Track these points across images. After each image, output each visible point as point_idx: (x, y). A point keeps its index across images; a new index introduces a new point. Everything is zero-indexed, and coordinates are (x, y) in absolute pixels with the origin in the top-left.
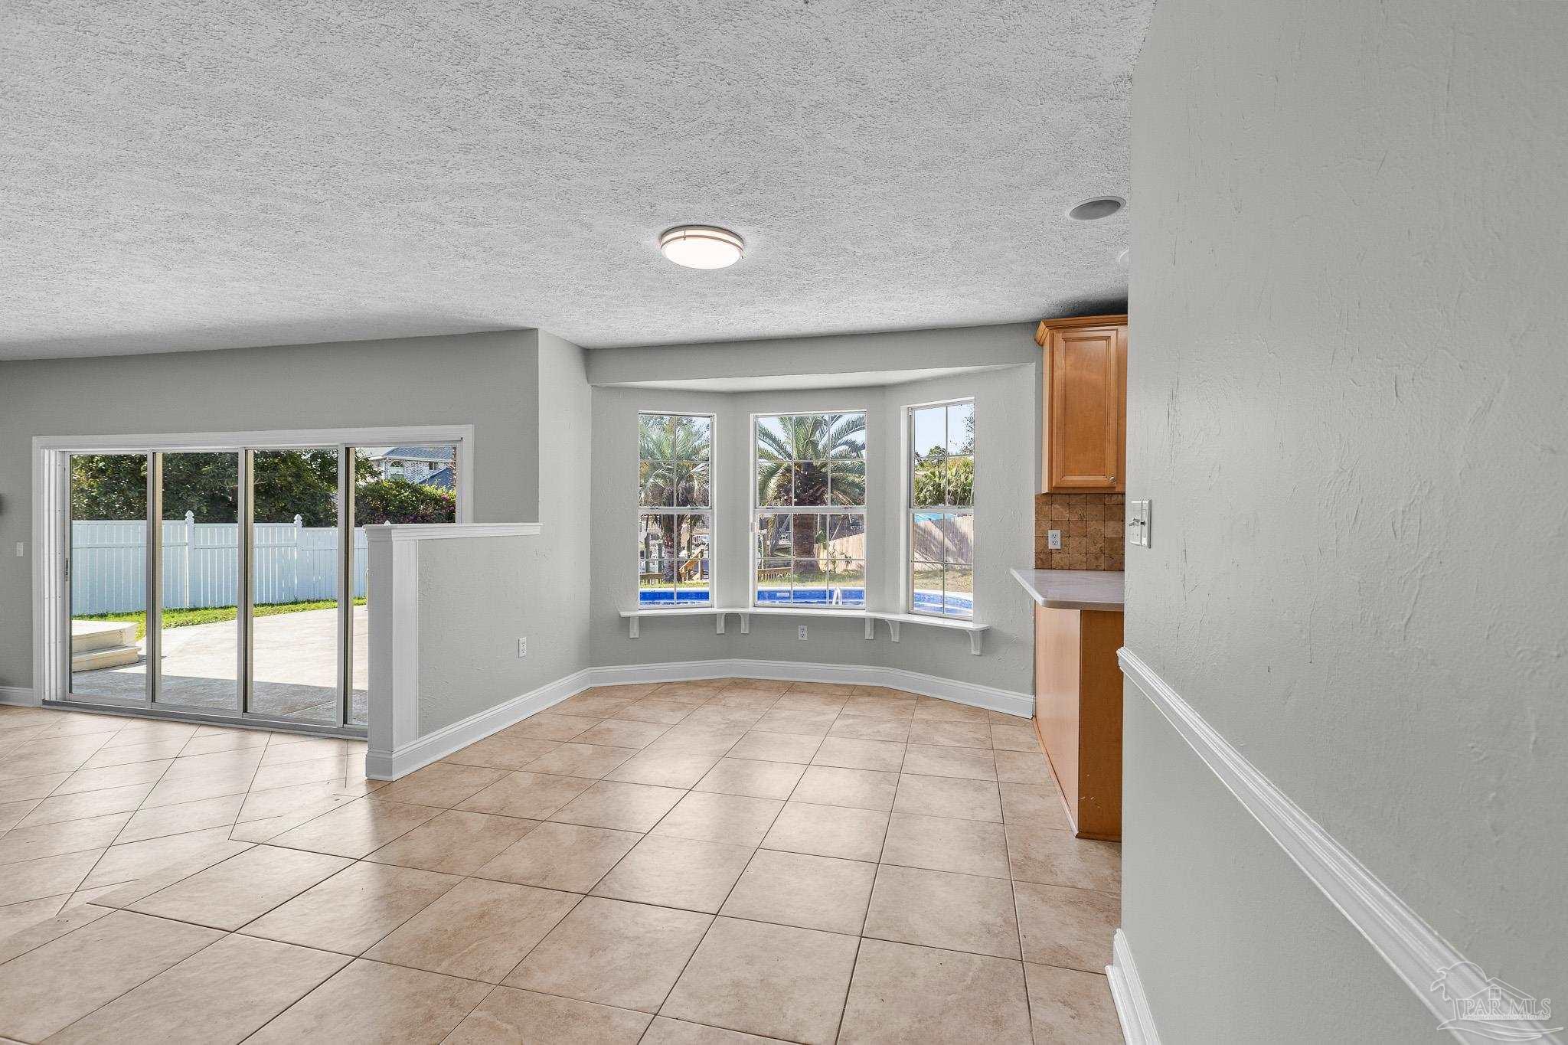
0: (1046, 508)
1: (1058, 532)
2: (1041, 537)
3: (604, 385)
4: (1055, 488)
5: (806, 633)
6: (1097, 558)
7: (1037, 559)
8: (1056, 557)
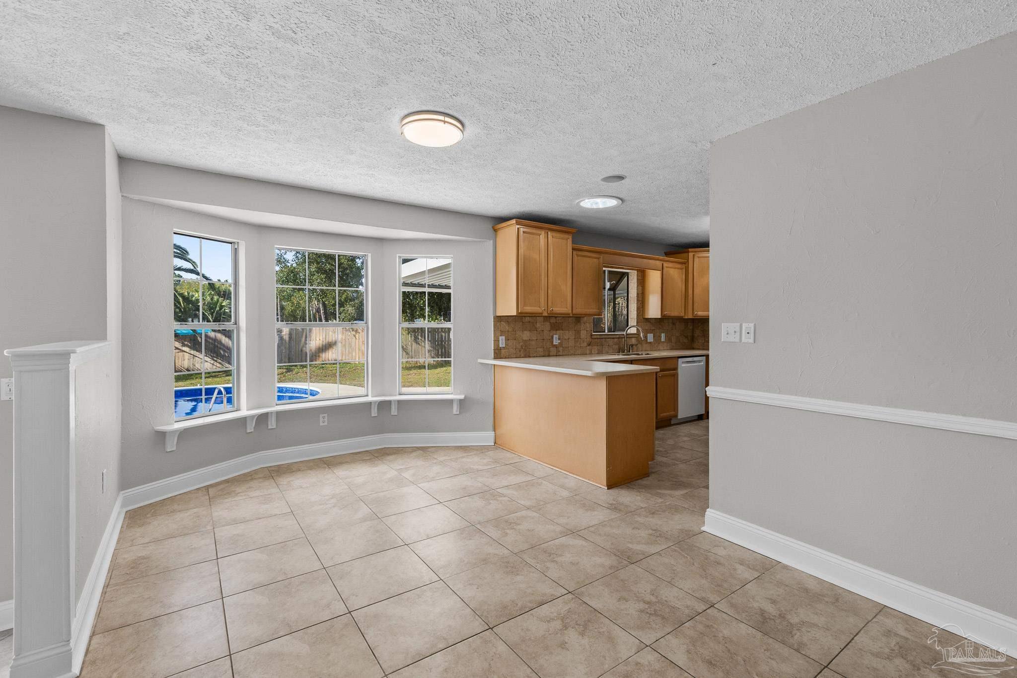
0: (498, 324)
1: (504, 337)
2: (496, 341)
3: (136, 197)
4: (520, 313)
5: (326, 419)
6: (520, 351)
7: (495, 353)
8: (503, 351)
